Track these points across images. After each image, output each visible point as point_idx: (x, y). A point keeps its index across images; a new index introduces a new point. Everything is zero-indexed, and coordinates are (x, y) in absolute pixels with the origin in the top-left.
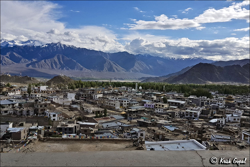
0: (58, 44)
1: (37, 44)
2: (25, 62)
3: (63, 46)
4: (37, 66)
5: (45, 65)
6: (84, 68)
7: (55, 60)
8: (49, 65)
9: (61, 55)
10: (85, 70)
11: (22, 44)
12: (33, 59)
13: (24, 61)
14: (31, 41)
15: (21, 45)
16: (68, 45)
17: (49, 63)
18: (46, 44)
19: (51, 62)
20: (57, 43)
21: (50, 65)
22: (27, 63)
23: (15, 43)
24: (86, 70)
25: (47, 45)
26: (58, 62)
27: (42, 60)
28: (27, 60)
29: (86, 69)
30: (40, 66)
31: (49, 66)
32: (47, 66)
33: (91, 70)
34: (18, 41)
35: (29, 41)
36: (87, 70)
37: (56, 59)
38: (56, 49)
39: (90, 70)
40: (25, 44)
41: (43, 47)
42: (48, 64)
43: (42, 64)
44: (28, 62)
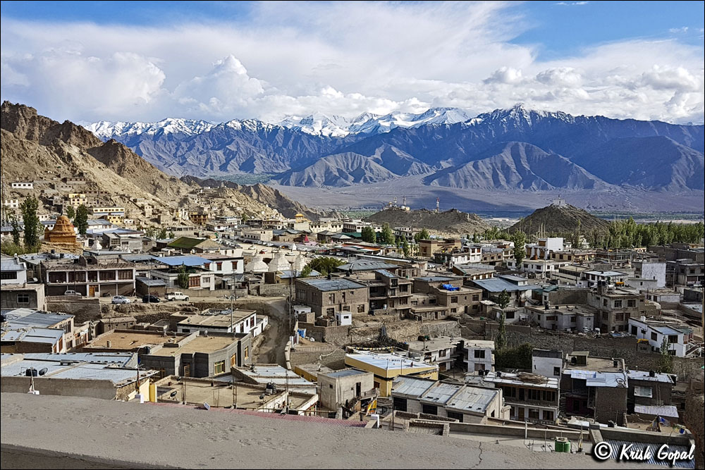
0: (512, 113)
1: (452, 118)
2: (422, 171)
3: (529, 117)
4: (452, 181)
5: (475, 178)
6: (598, 182)
7: (506, 160)
8: (487, 175)
9: (523, 144)
10: (600, 189)
11: (413, 123)
12: (441, 162)
13: (419, 170)
14: (435, 112)
15: (410, 124)
16: (545, 112)
17: (487, 170)
18: (479, 117)
19: (493, 166)
20: (511, 110)
21: (489, 176)
22: (425, 175)
23: (395, 123)
24: (604, 188)
25: (482, 117)
26: (513, 167)
27: (468, 162)
28: (425, 165)
29: (607, 184)
30: (461, 182)
31: (488, 178)
32: (480, 180)
33: (623, 187)
34: (403, 116)
35: (430, 112)
36: (607, 188)
37: (507, 157)
38: (509, 128)
39: (618, 188)
40: (420, 122)
41: (469, 124)
42: (483, 174)
43: (466, 173)
44: (428, 171)
